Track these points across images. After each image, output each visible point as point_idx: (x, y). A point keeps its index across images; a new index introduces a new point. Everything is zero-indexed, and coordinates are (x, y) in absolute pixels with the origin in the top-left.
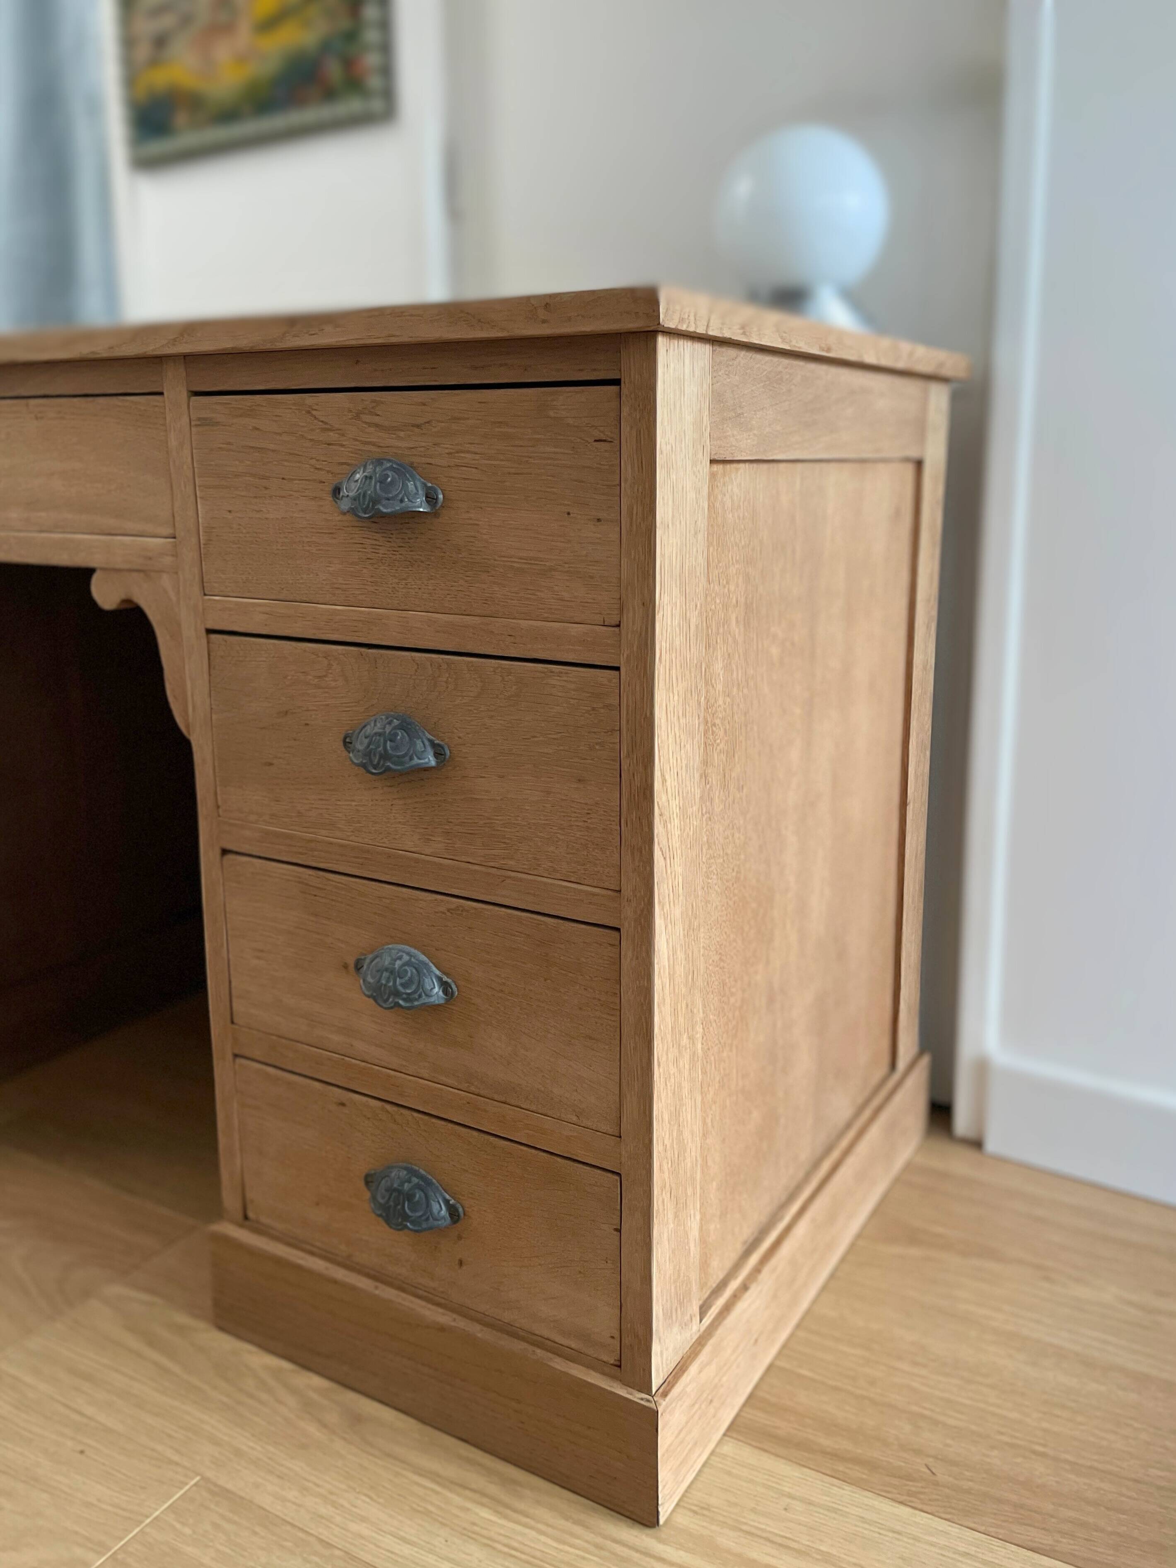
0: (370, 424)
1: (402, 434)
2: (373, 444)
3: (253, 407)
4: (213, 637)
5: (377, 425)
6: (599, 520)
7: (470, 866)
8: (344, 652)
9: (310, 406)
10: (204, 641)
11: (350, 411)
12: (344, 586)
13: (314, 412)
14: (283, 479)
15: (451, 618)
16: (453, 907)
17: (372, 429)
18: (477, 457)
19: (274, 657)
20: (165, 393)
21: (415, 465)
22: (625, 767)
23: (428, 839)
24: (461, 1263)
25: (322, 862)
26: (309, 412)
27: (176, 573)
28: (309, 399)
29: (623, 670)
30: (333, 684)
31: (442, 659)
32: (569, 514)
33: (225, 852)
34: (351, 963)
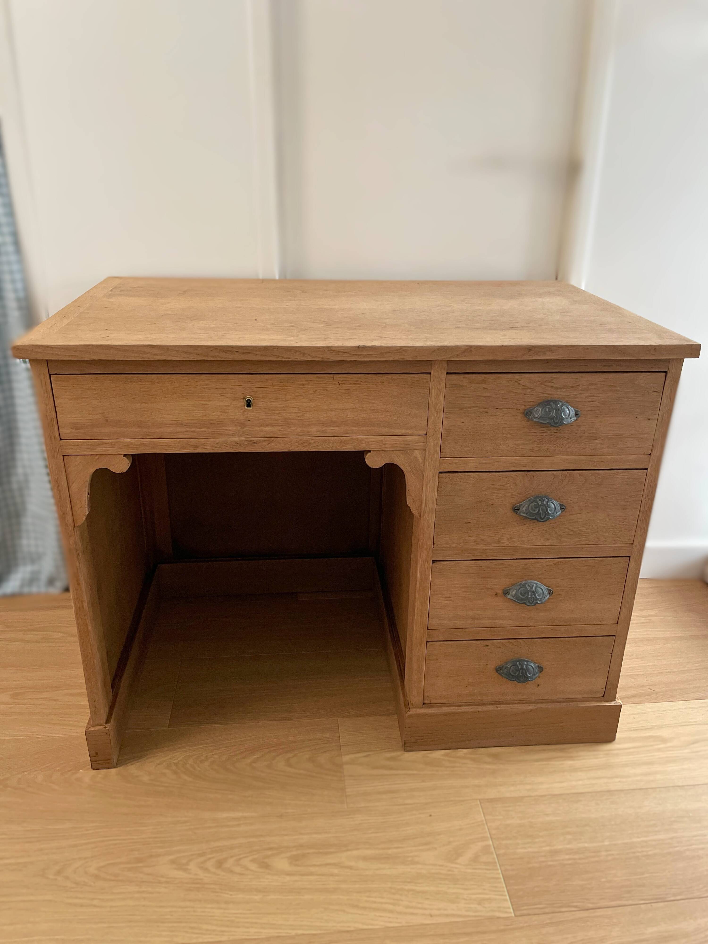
0: (548, 386)
1: (564, 390)
2: (549, 394)
3: (485, 380)
4: (441, 474)
5: (552, 387)
6: (649, 419)
7: (568, 546)
8: (517, 474)
9: (517, 379)
10: (437, 477)
11: (538, 381)
12: (522, 449)
13: (519, 382)
14: (497, 408)
15: (575, 457)
16: (555, 562)
17: (550, 388)
18: (599, 398)
19: (478, 480)
20: (432, 374)
21: (568, 402)
22: (643, 502)
23: (549, 540)
24: (538, 685)
25: (492, 557)
26: (516, 382)
27: (425, 450)
28: (517, 376)
29: (648, 470)
30: (509, 488)
31: (567, 473)
32: (637, 417)
33: (434, 562)
34: (500, 592)
